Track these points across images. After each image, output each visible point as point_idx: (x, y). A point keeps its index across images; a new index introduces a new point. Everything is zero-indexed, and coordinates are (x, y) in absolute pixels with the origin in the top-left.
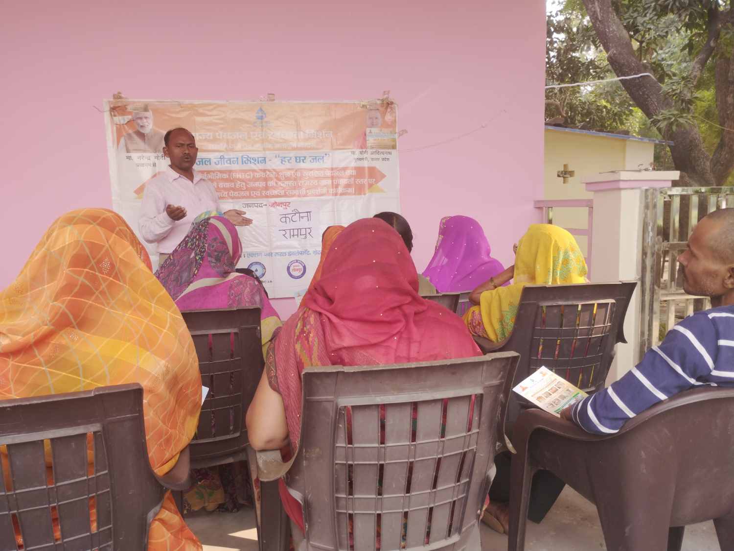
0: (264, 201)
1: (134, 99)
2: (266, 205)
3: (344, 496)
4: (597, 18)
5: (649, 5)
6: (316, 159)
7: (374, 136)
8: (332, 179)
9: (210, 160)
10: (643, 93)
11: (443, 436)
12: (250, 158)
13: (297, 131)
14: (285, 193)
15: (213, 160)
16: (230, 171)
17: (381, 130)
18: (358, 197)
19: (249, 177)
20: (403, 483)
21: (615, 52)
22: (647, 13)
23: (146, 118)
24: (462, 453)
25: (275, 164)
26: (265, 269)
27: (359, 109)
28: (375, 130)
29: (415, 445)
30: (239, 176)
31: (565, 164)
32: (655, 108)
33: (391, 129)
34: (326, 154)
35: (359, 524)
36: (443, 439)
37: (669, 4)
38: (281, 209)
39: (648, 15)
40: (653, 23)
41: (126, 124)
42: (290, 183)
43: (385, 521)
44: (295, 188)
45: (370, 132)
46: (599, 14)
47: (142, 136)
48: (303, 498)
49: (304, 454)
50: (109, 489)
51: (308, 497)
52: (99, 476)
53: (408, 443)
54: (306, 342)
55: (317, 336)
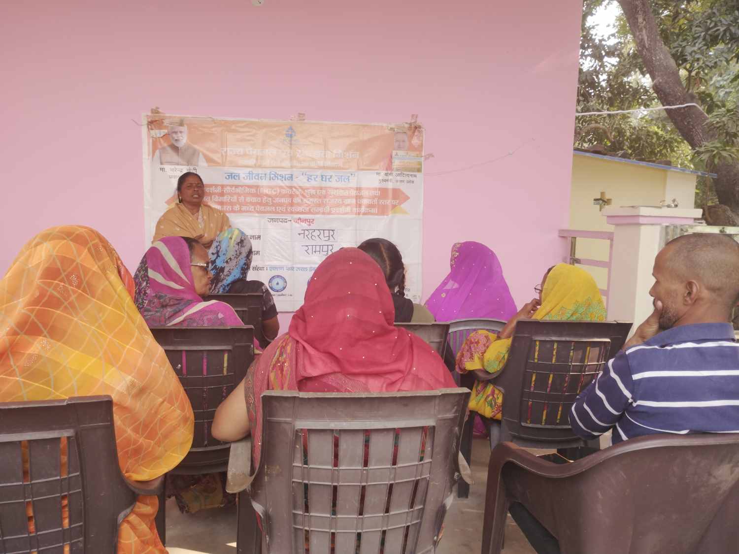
0: (289, 217)
1: (170, 114)
2: (290, 221)
3: (301, 513)
4: (644, 46)
5: (699, 35)
6: (341, 178)
7: (400, 158)
8: (356, 199)
9: (239, 176)
10: (688, 123)
11: (394, 463)
12: (278, 175)
13: (325, 150)
14: (310, 210)
15: (242, 176)
16: (257, 187)
17: (407, 153)
18: (381, 217)
19: (275, 193)
20: (357, 505)
21: (661, 81)
22: (697, 42)
23: (181, 132)
24: (414, 480)
25: (301, 181)
26: (286, 282)
27: (387, 131)
28: (401, 153)
29: (367, 470)
30: (266, 191)
31: (601, 191)
32: (700, 139)
33: (418, 153)
34: (352, 174)
35: (314, 541)
36: (395, 466)
37: (719, 34)
38: (305, 225)
39: (697, 45)
40: (702, 53)
41: (162, 137)
42: (316, 200)
43: (339, 540)
44: (319, 205)
45: (397, 154)
46: (646, 42)
47: (176, 149)
48: (264, 511)
49: (266, 470)
50: (80, 490)
51: (269, 511)
52: (71, 477)
53: (361, 468)
54: (279, 372)
55: (291, 365)
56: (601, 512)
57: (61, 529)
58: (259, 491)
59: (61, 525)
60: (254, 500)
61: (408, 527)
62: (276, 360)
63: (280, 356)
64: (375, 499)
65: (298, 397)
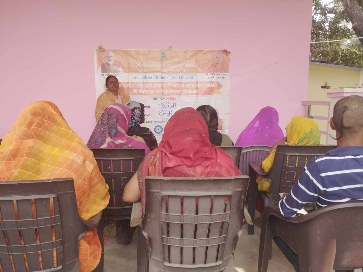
3: (166, 237)
4: (348, 7)
11: (211, 213)
20: (193, 233)
21: (357, 24)
24: (221, 222)
29: (197, 216)
31: (326, 82)
35: (172, 251)
36: (211, 215)
43: (184, 250)
46: (349, 4)
48: (148, 236)
49: (148, 216)
50: (60, 223)
51: (150, 236)
52: (56, 217)
53: (194, 215)
54: (153, 166)
55: (159, 164)
56: (319, 240)
57: (51, 242)
58: (146, 226)
59: (51, 240)
60: (143, 230)
61: (219, 245)
62: (152, 161)
63: (154, 159)
64: (202, 231)
65: (162, 179)
